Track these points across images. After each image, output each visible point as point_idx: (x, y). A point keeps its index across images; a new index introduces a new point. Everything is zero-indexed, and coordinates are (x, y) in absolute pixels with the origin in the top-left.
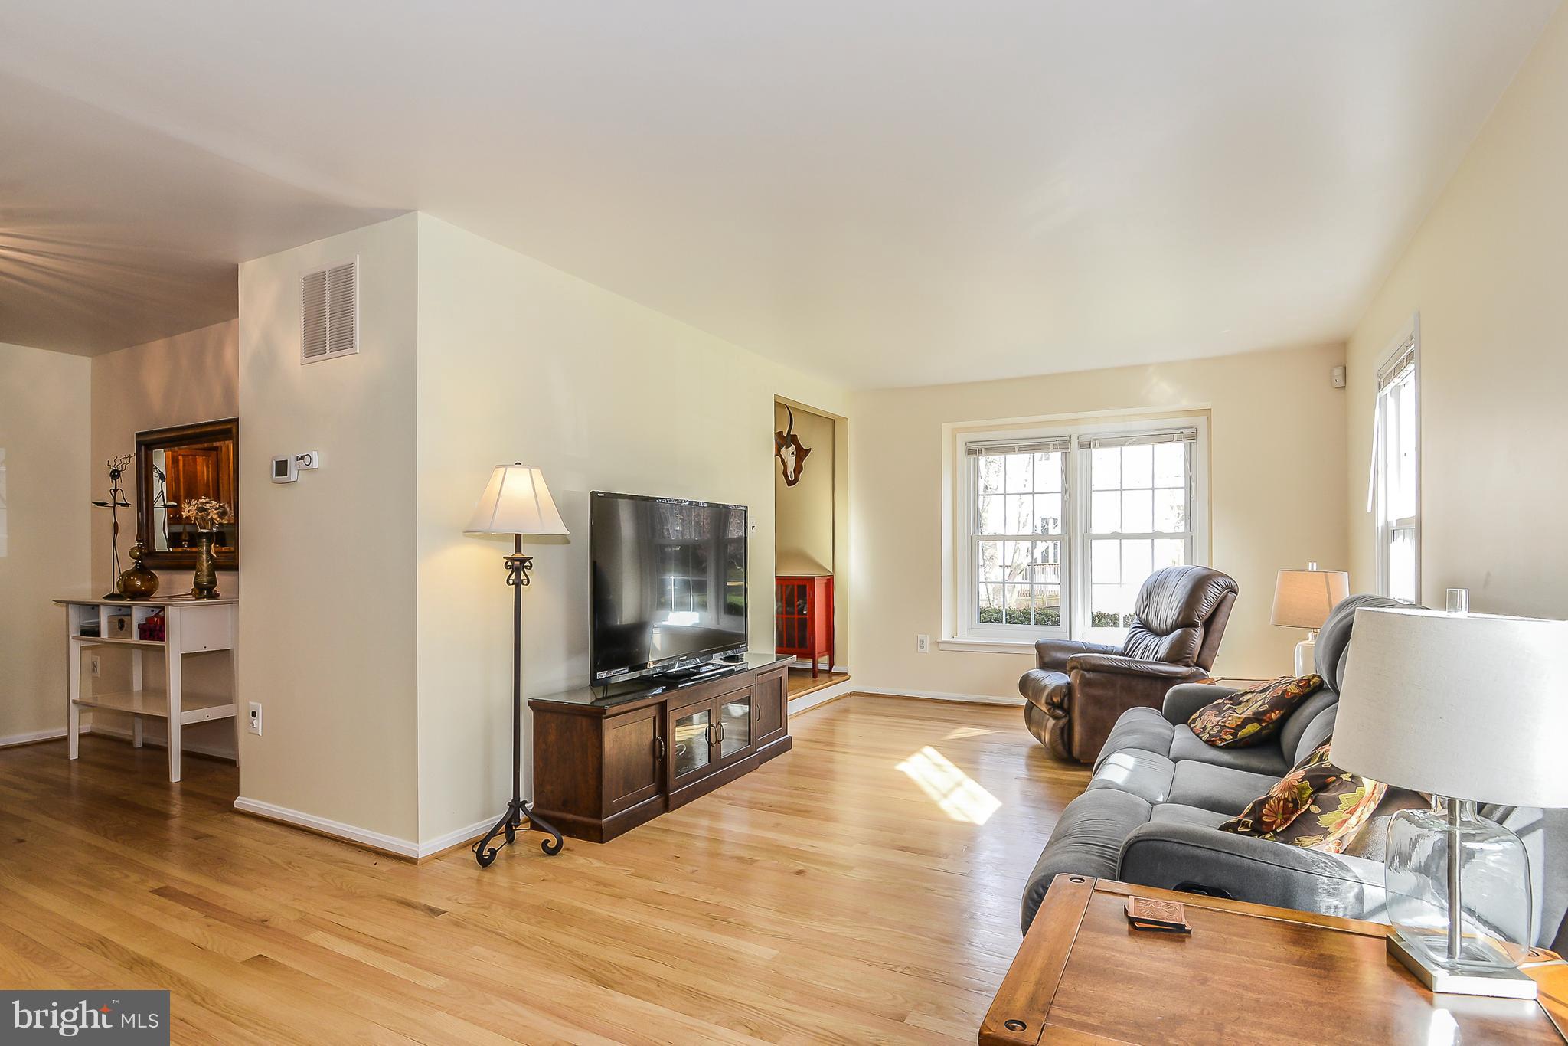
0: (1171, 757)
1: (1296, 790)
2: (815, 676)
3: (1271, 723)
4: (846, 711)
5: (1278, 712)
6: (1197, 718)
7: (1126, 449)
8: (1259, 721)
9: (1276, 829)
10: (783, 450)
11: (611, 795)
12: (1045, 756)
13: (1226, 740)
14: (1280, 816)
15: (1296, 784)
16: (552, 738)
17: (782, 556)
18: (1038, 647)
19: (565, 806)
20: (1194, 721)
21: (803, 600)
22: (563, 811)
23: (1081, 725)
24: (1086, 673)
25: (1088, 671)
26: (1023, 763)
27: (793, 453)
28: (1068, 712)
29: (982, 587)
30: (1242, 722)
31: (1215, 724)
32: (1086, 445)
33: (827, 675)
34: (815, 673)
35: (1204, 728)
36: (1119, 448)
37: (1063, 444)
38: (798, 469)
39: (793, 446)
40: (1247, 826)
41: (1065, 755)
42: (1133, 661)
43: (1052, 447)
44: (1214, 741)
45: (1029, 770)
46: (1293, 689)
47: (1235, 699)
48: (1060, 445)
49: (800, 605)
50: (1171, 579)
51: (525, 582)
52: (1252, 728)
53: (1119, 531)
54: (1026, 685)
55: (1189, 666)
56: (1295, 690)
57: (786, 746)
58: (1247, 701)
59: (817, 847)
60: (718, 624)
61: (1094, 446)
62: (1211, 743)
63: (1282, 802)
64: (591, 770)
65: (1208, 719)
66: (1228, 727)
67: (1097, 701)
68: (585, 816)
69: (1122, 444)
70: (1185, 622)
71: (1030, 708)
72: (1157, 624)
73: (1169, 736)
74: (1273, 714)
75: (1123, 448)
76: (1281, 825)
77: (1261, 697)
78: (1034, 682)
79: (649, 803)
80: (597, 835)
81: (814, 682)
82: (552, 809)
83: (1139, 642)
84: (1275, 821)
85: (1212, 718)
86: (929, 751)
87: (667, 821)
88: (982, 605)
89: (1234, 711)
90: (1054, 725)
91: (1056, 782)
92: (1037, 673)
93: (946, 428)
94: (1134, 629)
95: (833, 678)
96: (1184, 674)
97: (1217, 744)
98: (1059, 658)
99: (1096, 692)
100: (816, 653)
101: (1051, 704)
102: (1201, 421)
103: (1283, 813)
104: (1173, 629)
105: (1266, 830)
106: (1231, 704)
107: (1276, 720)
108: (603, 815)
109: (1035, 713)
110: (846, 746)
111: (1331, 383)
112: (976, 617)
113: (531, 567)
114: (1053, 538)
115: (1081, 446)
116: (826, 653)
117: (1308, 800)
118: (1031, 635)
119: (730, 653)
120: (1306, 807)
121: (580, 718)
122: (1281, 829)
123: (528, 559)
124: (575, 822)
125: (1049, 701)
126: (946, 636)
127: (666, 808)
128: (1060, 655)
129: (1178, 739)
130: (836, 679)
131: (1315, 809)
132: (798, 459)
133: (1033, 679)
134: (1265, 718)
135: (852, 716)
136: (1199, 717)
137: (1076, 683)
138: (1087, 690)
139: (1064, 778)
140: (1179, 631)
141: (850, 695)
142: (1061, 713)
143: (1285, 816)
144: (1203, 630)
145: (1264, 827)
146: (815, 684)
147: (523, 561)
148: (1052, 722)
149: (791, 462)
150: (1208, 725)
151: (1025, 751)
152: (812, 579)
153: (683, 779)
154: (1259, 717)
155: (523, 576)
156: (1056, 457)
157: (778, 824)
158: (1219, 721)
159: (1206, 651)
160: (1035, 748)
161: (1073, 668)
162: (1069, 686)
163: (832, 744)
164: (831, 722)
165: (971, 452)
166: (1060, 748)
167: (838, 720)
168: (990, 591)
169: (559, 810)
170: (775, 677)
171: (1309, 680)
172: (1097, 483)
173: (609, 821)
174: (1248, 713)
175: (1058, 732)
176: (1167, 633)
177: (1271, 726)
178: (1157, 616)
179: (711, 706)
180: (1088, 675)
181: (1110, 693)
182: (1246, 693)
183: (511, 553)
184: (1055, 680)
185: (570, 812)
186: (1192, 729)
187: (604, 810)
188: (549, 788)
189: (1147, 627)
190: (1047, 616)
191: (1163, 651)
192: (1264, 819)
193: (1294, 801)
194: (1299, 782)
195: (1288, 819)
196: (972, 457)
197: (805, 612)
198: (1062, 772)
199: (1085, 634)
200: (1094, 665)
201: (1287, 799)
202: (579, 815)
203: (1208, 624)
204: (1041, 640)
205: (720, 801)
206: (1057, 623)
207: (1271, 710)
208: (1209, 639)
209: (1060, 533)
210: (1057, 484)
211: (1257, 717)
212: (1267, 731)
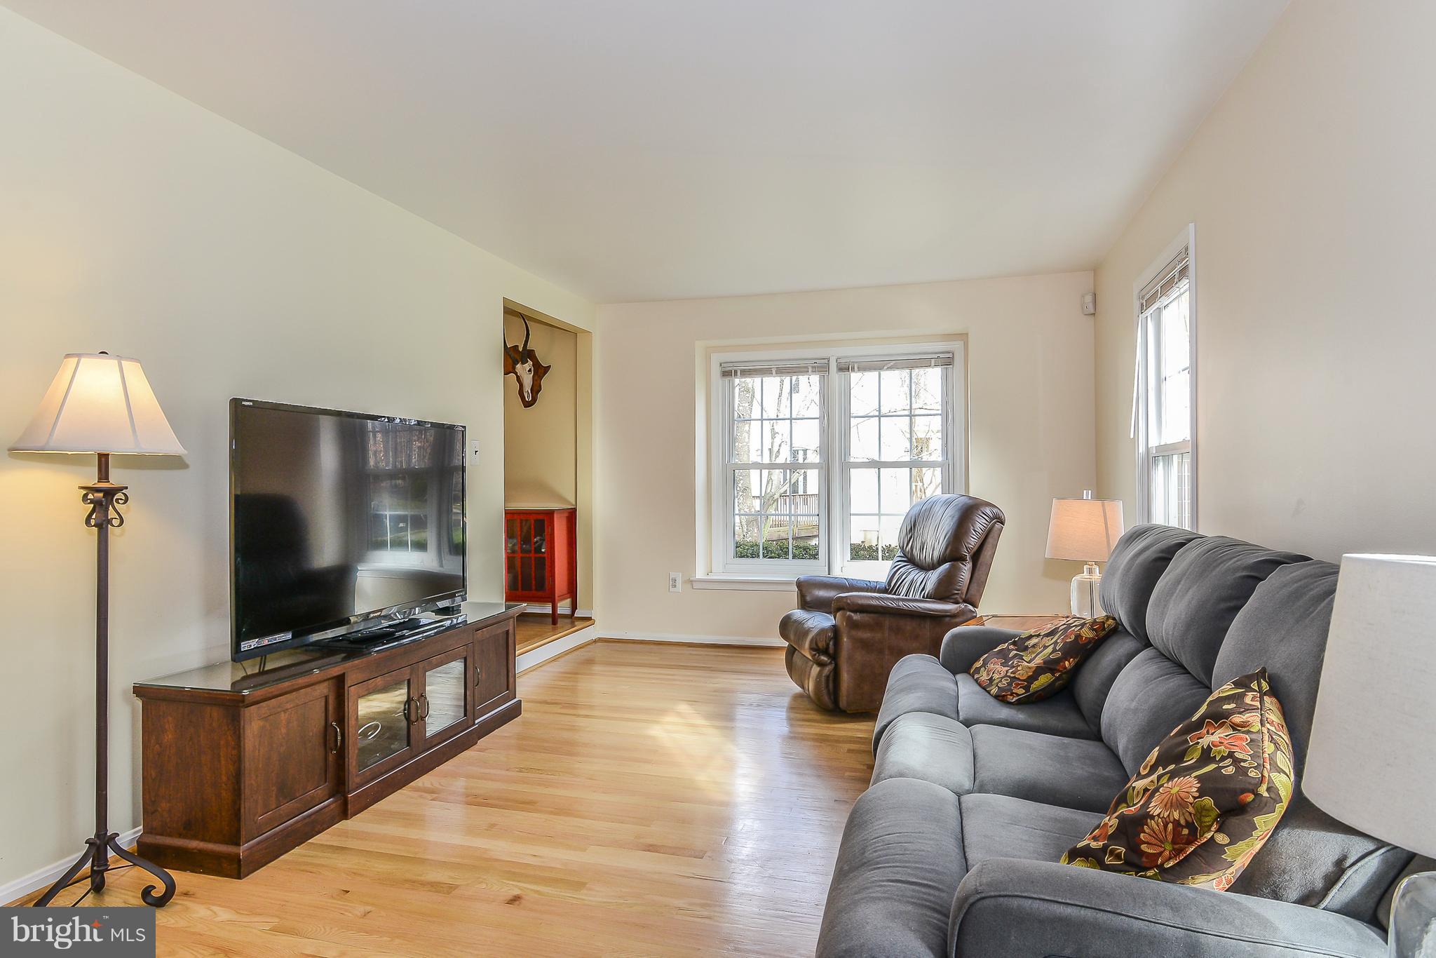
0: (961, 718)
1: (1191, 809)
2: (554, 623)
3: (1064, 673)
4: (590, 662)
5: (1071, 660)
6: (981, 667)
7: (884, 374)
8: (1052, 671)
9: (1162, 864)
10: (519, 366)
11: (256, 810)
12: (808, 707)
13: (1018, 695)
14: (1169, 847)
15: (1191, 800)
16: (169, 737)
17: (511, 485)
18: (800, 584)
19: (190, 828)
20: (978, 670)
21: (541, 535)
22: (185, 837)
23: (848, 672)
24: (853, 614)
25: (855, 611)
26: (785, 717)
27: (530, 370)
28: (834, 657)
29: (737, 518)
30: (1034, 672)
31: (1002, 675)
32: (845, 368)
33: (568, 621)
34: (554, 618)
35: (991, 680)
36: (876, 374)
37: (821, 367)
38: (536, 389)
39: (530, 362)
40: (1118, 857)
41: (831, 706)
42: (898, 599)
43: (810, 370)
44: (1004, 696)
45: (791, 725)
46: (1087, 633)
47: (1021, 644)
48: (818, 367)
49: (537, 542)
50: (937, 508)
51: (116, 522)
52: (1044, 680)
53: (877, 458)
54: (787, 626)
55: (957, 603)
56: (1090, 635)
57: (515, 711)
58: (1034, 646)
59: (540, 857)
60: (441, 566)
61: (853, 369)
62: (1001, 698)
63: (1170, 826)
64: (224, 778)
65: (995, 670)
66: (1018, 679)
67: (865, 645)
68: (215, 842)
69: (881, 369)
70: (953, 555)
71: (791, 652)
72: (923, 557)
73: (953, 690)
74: (1067, 663)
75: (883, 373)
76: (1170, 858)
77: (1049, 641)
78: (796, 624)
79: (321, 809)
80: (235, 868)
81: (554, 629)
82: (170, 835)
83: (903, 578)
84: (1162, 852)
85: (998, 667)
86: (683, 708)
87: (345, 834)
88: (737, 538)
89: (1021, 658)
90: (820, 673)
91: (822, 740)
92: (799, 614)
93: (699, 346)
94: (900, 563)
95: (576, 623)
96: (953, 611)
97: (1008, 700)
98: (822, 597)
99: (865, 635)
100: (556, 595)
101: (816, 649)
102: (956, 346)
103: (1174, 842)
104: (941, 561)
105: (1148, 865)
106: (1016, 650)
107: (1070, 670)
108: (243, 839)
109: (797, 658)
110: (591, 707)
111: (1082, 308)
112: (732, 550)
113: (126, 500)
114: (812, 466)
115: (841, 369)
116: (568, 595)
117: (1211, 826)
118: (791, 570)
119: (441, 604)
120: (1209, 835)
121: (209, 708)
122: (1171, 864)
123: (120, 489)
124: (200, 851)
125: (814, 646)
126: (700, 574)
127: (344, 814)
128: (822, 593)
129: (965, 695)
130: (579, 625)
131: (1222, 839)
132: (536, 377)
133: (796, 621)
134: (1058, 668)
135: (597, 668)
136: (984, 665)
137: (843, 626)
138: (854, 633)
139: (831, 732)
140: (946, 566)
141: (595, 641)
142: (826, 659)
143: (1176, 847)
144: (971, 563)
145: (1144, 859)
146: (555, 631)
147: (110, 493)
148: (815, 670)
149: (528, 380)
150: (996, 676)
151: (786, 701)
152: (550, 514)
153: (368, 774)
154: (1052, 667)
155: (111, 514)
156: (815, 379)
157: (494, 825)
158: (1007, 671)
159: (974, 586)
160: (797, 697)
161: (839, 609)
162: (835, 629)
163: (574, 706)
164: (573, 674)
165: (726, 374)
166: (826, 698)
167: (581, 674)
168: (744, 523)
169: (180, 836)
170: (500, 631)
171: (1104, 623)
172: (855, 410)
173: (250, 848)
174: (1038, 661)
175: (823, 679)
176: (933, 567)
177: (1064, 676)
178: (922, 549)
179: (411, 674)
180: (856, 617)
181: (878, 636)
182: (1030, 637)
183: (93, 481)
184: (819, 622)
185: (195, 837)
186: (976, 681)
187: (243, 833)
188: (164, 805)
189: (910, 560)
190: (805, 549)
191: (930, 586)
192: (1144, 847)
193: (1189, 825)
194: (1195, 798)
195: (1181, 851)
196: (727, 379)
197: (543, 550)
198: (828, 725)
199: (847, 569)
200: (862, 606)
201: (1178, 821)
202: (210, 841)
203: (976, 557)
204: (802, 577)
205: (421, 796)
206: (815, 556)
207: (1065, 656)
208: (977, 571)
209: (818, 461)
210: (815, 411)
211: (1049, 666)
212: (1061, 682)
